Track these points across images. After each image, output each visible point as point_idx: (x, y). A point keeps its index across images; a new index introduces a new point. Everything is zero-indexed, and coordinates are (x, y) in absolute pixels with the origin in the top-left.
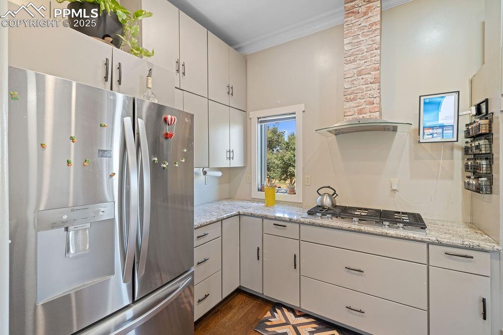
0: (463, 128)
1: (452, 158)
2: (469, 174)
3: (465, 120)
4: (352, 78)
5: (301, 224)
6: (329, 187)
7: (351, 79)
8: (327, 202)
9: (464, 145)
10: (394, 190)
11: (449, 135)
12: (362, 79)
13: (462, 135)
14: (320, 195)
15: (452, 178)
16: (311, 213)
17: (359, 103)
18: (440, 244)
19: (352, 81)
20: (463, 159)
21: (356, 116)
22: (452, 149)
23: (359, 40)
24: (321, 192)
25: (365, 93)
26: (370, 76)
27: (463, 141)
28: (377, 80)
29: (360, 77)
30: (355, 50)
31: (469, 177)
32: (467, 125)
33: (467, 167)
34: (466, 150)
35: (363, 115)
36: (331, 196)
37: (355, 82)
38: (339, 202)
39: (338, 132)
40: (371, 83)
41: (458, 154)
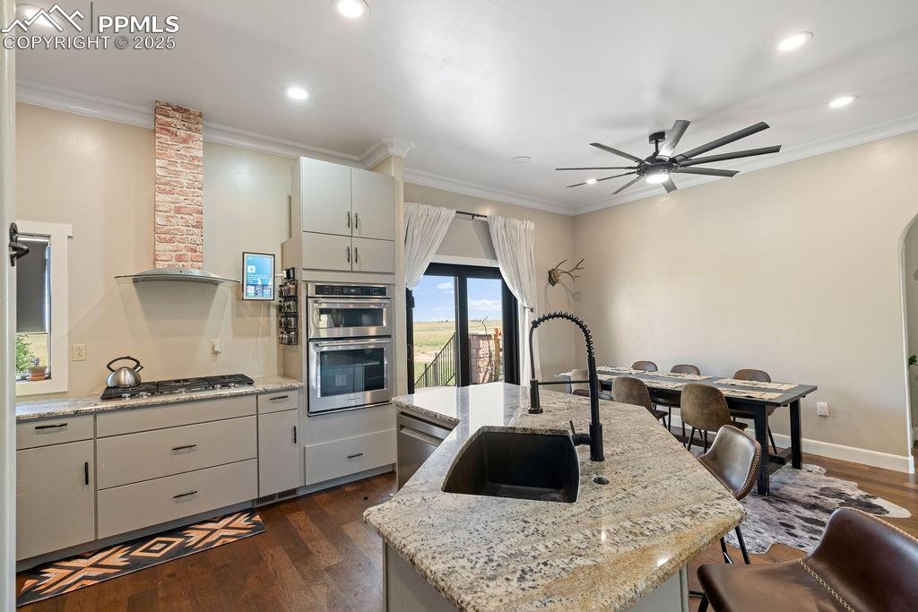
0: (277, 288)
1: (269, 316)
2: (281, 330)
3: (279, 282)
4: (168, 214)
5: (95, 413)
6: (128, 358)
7: (166, 214)
8: (127, 378)
9: (278, 303)
10: (216, 353)
11: (267, 294)
12: (182, 218)
13: (277, 294)
14: (113, 371)
15: (269, 335)
16: (107, 396)
17: (178, 247)
18: (266, 392)
19: (168, 217)
20: (277, 316)
21: (174, 262)
22: (269, 308)
23: (176, 169)
24: (114, 366)
25: (185, 236)
26: (192, 218)
27: (278, 299)
28: (199, 225)
29: (179, 216)
30: (172, 179)
31: (282, 333)
32: (280, 286)
33: (280, 324)
34: (280, 308)
35: (183, 263)
36: (132, 370)
37: (172, 220)
38: (146, 377)
39: (137, 280)
40: (193, 226)
41: (274, 311)
